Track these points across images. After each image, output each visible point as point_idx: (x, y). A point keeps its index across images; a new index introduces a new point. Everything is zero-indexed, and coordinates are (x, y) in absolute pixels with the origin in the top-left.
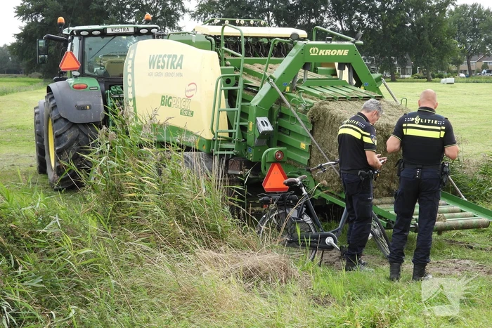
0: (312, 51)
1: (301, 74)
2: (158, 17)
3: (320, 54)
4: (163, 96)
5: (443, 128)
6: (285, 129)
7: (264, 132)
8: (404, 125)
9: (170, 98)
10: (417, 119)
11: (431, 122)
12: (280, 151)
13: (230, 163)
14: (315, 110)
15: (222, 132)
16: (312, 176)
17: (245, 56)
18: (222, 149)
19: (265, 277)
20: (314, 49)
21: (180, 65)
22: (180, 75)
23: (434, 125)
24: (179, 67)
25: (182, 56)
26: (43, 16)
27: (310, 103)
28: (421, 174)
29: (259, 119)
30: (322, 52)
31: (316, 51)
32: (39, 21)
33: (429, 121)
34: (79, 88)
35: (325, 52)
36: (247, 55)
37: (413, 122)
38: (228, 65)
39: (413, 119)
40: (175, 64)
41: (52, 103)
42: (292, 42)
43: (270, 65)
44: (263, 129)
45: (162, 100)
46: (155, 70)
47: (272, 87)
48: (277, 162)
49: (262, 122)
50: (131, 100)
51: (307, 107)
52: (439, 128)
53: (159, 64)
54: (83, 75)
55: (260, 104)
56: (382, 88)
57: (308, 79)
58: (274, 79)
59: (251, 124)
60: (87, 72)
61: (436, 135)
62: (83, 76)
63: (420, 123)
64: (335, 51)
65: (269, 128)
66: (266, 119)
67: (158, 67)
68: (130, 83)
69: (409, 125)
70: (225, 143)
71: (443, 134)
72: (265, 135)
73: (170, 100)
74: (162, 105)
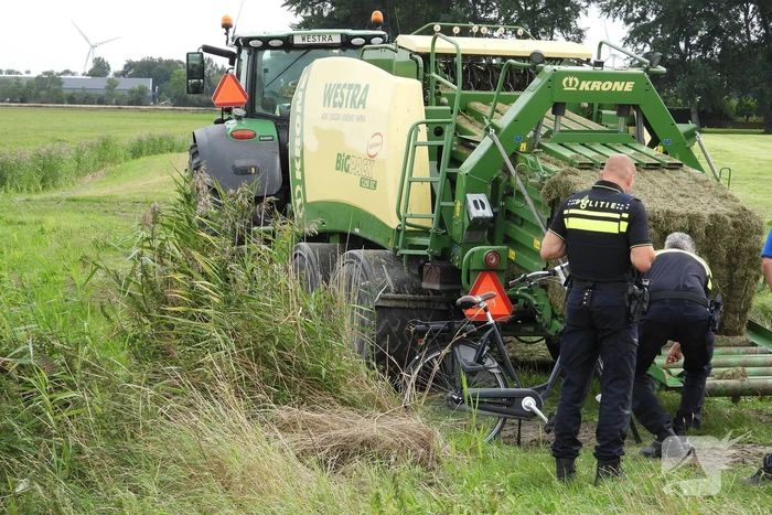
0: (567, 83)
1: (548, 122)
2: (541, 11)
3: (581, 88)
4: (339, 155)
5: (625, 215)
6: (516, 216)
7: (477, 220)
8: (566, 212)
9: (348, 157)
10: (585, 202)
11: (604, 205)
12: (495, 253)
13: (425, 269)
14: (554, 184)
15: (411, 216)
16: (547, 296)
17: (463, 89)
18: (412, 247)
19: (384, 455)
20: (571, 80)
21: (363, 102)
22: (361, 118)
23: (609, 210)
24: (361, 106)
25: (367, 86)
26: (333, 4)
27: (549, 172)
28: (592, 297)
29: (471, 198)
30: (585, 86)
31: (574, 82)
32: (325, 14)
33: (602, 203)
34: (242, 137)
35: (590, 86)
36: (466, 86)
37: (578, 207)
38: (443, 104)
39: (578, 201)
40: (357, 99)
41: (195, 161)
42: (534, 68)
43: (499, 106)
44: (476, 213)
45: (338, 162)
46: (331, 110)
47: (494, 144)
48: (488, 269)
49: (475, 202)
50: (298, 158)
51: (544, 179)
52: (617, 216)
53: (337, 100)
54: (251, 113)
55: (472, 172)
56: (696, 149)
57: (561, 131)
58: (497, 130)
59: (459, 204)
60: (259, 109)
61: (611, 228)
62: (252, 117)
63: (588, 208)
64: (610, 83)
65: (487, 212)
66: (482, 197)
67: (335, 106)
68: (298, 131)
69: (572, 211)
70: (420, 236)
71: (624, 226)
72: (478, 224)
73: (348, 162)
74: (337, 169)
